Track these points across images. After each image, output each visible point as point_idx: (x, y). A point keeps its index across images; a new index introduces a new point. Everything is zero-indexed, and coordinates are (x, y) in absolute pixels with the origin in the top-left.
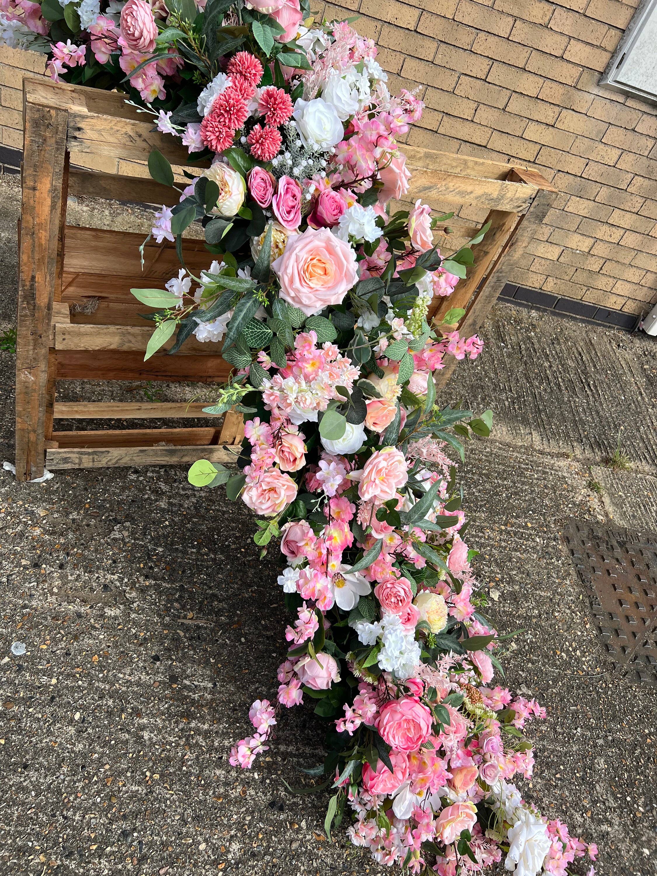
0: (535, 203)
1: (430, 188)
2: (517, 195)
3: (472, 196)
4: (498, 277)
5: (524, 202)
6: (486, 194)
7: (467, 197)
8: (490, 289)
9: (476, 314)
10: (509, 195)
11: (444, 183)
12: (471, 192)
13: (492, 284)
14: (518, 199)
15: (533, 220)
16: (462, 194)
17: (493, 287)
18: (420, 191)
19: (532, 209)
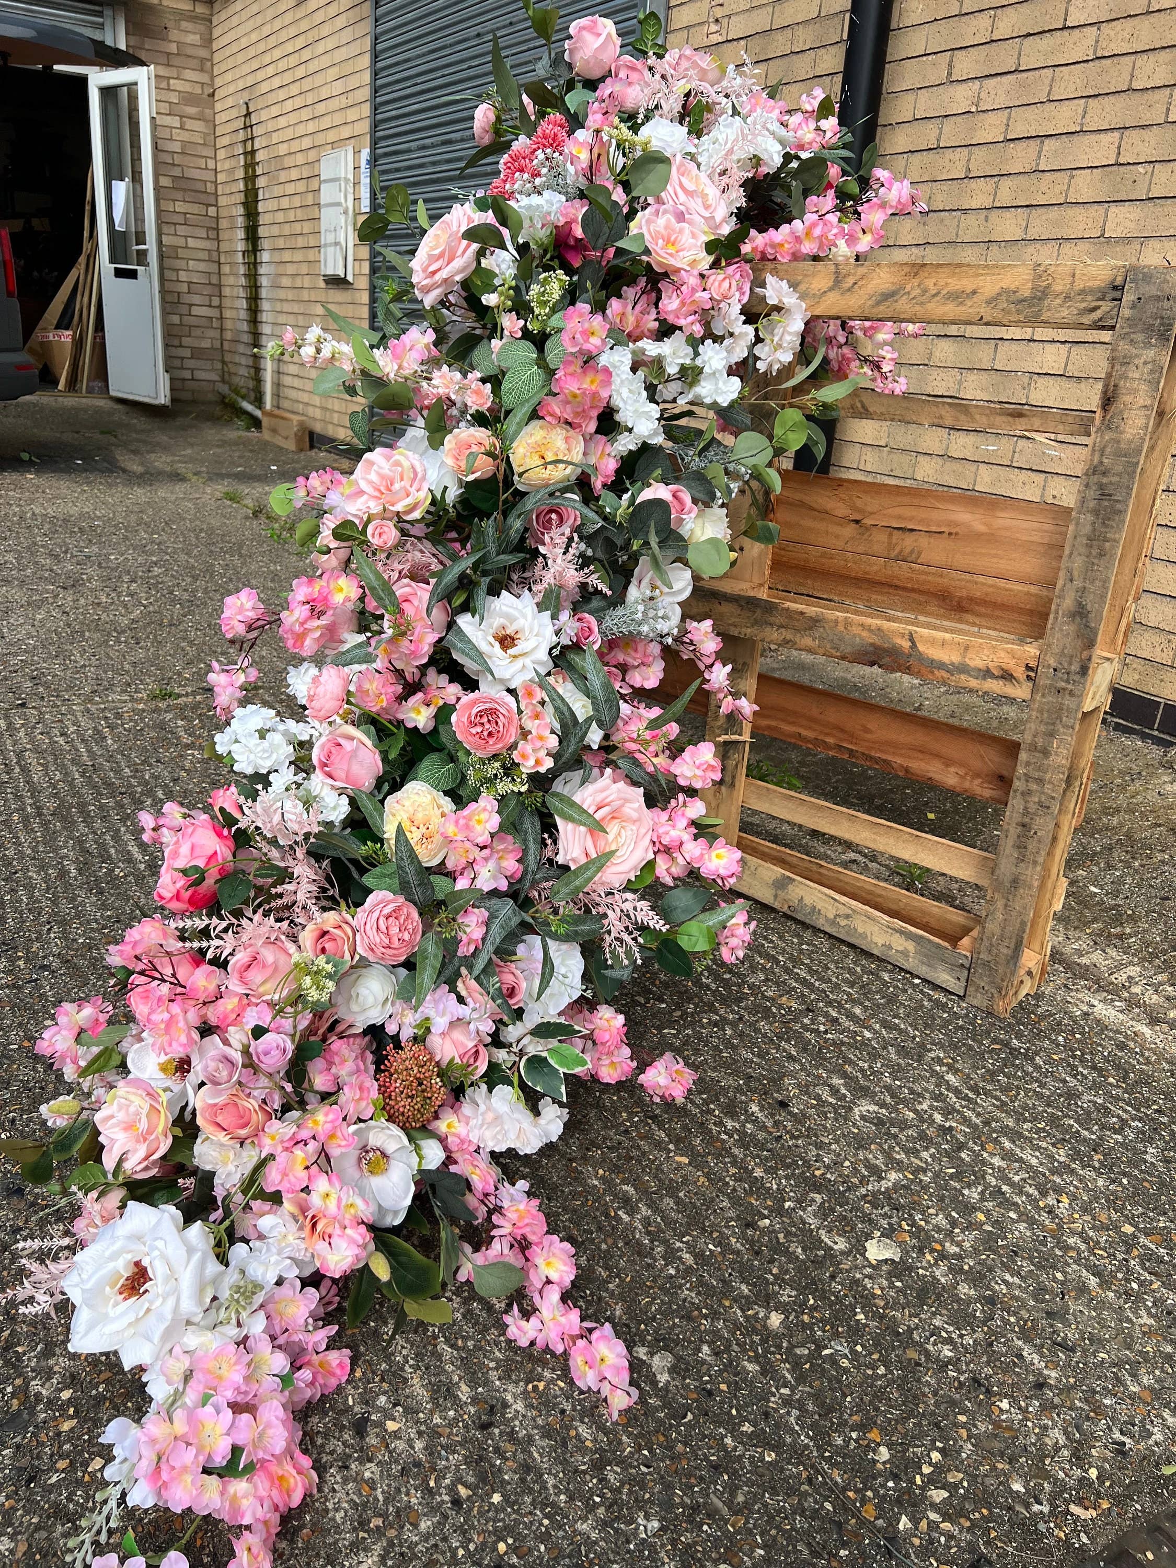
0: (1129, 297)
1: (891, 294)
2: (1079, 285)
3: (976, 298)
4: (1101, 486)
5: (1102, 299)
6: (1004, 291)
7: (969, 303)
8: (1090, 517)
9: (1078, 583)
10: (1058, 287)
11: (916, 282)
12: (974, 292)
13: (1092, 504)
14: (1083, 292)
15: (1139, 337)
16: (958, 297)
17: (1096, 512)
18: (878, 303)
19: (1126, 312)
